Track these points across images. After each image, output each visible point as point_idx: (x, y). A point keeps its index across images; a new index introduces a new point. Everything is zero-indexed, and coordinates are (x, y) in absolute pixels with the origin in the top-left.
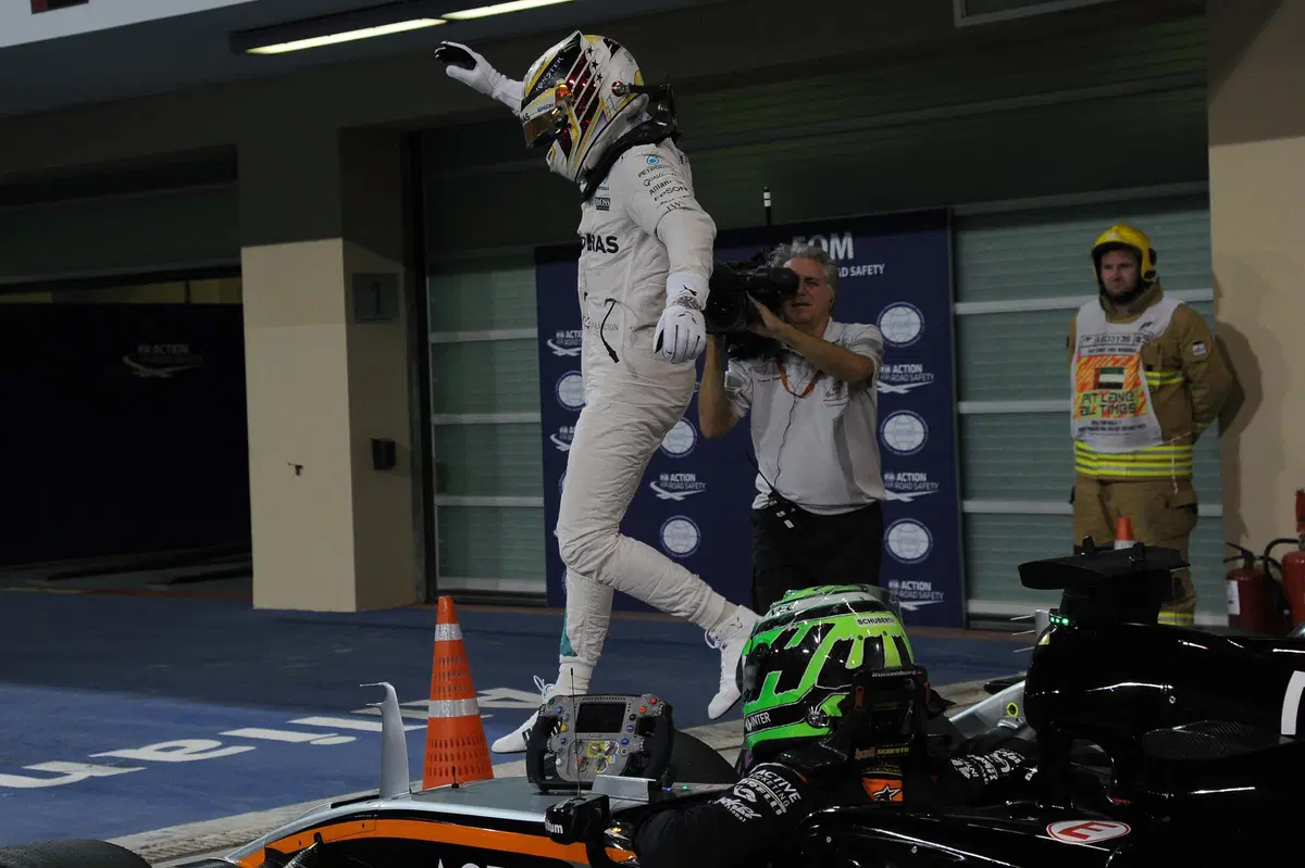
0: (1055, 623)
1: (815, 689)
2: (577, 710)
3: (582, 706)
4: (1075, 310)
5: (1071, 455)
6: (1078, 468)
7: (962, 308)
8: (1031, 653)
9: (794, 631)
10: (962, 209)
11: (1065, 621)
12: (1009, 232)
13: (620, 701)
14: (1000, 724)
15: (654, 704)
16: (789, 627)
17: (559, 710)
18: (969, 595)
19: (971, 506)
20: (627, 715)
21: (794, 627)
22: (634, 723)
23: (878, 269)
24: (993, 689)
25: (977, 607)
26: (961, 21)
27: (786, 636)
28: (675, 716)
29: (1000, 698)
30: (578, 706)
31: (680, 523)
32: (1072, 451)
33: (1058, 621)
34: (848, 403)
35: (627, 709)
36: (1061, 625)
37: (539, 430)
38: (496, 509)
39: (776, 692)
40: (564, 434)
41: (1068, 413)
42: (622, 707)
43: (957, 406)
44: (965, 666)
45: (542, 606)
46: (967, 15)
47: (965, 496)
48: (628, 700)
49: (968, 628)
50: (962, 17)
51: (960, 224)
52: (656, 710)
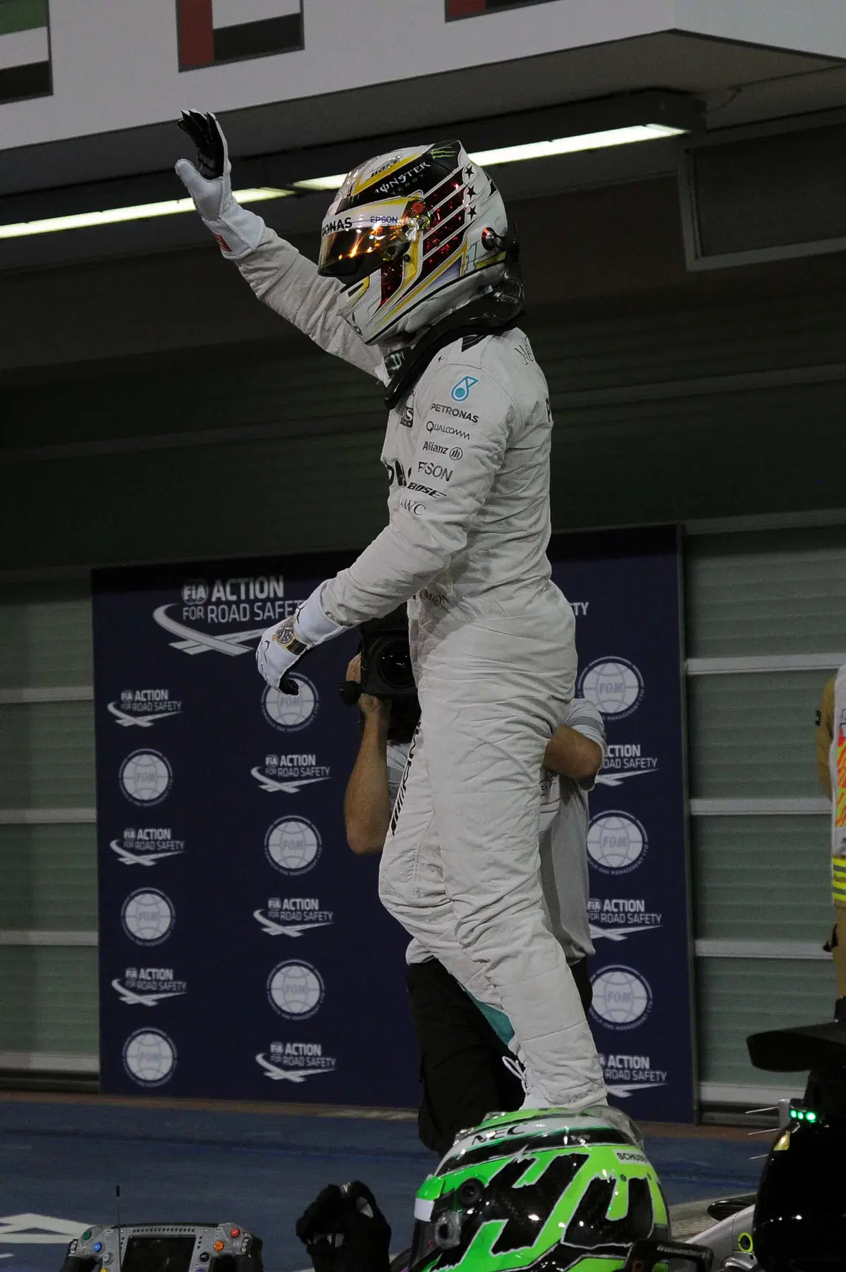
0: (797, 1119)
1: (560, 1247)
2: (124, 1247)
3: (131, 1241)
4: (833, 673)
5: (827, 875)
6: (835, 896)
7: (696, 666)
8: (763, 1164)
9: (526, 1164)
10: (696, 527)
11: (811, 1117)
12: (762, 560)
13: (187, 1233)
14: (728, 1264)
15: (234, 1237)
16: (519, 1157)
17: (97, 1247)
18: (703, 1075)
19: (706, 947)
20: (196, 1253)
21: (528, 1157)
22: (206, 1265)
23: (580, 608)
24: (719, 1213)
25: (712, 1092)
26: (694, 263)
27: (516, 1170)
28: (264, 1253)
29: (728, 1225)
30: (125, 1242)
31: (295, 971)
32: (829, 872)
33: (801, 1116)
34: (559, 810)
35: (196, 1244)
36: (805, 1121)
37: (93, 834)
38: (28, 949)
39: (495, 1250)
40: (129, 840)
41: (828, 817)
42: (192, 1240)
43: (689, 807)
44: (694, 1179)
45: (93, 1092)
46: (703, 255)
47: (698, 933)
48: (198, 1232)
49: (700, 1123)
50: (697, 257)
51: (695, 547)
52: (239, 1246)
